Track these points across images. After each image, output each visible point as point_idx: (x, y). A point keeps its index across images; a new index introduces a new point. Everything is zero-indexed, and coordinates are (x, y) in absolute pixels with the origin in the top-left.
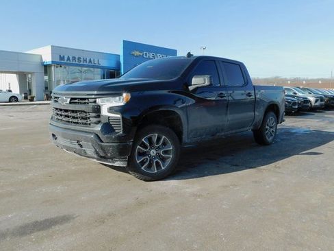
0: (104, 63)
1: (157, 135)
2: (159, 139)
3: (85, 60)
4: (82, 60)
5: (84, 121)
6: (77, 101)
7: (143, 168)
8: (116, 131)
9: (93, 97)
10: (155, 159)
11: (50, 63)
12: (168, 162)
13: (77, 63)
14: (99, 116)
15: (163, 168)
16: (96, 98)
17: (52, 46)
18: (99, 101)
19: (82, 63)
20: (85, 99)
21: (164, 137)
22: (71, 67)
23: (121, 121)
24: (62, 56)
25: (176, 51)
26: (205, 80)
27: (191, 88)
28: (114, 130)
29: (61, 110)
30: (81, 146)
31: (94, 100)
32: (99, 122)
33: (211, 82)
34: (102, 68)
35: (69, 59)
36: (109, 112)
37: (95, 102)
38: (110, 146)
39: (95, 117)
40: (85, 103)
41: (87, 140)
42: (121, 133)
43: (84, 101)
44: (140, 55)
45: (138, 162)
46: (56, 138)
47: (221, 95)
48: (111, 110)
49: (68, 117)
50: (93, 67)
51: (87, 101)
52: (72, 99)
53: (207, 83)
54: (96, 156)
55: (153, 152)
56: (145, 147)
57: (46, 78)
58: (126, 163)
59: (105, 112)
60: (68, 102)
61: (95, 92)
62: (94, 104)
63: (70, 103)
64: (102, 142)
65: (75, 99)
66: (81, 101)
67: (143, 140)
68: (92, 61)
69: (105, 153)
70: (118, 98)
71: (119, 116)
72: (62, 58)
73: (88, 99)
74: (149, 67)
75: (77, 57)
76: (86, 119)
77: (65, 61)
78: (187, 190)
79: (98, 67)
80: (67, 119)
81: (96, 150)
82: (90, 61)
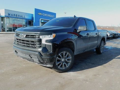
0: (27, 17)
1: (65, 52)
2: (66, 54)
3: (19, 16)
5: (33, 46)
6: (30, 36)
7: (59, 67)
8: (49, 51)
9: (38, 35)
10: (64, 63)
11: (4, 16)
12: (69, 64)
13: (15, 17)
14: (41, 44)
15: (67, 67)
16: (39, 36)
17: (5, 9)
18: (41, 37)
19: (17, 17)
20: (34, 36)
21: (68, 53)
22: (13, 18)
23: (52, 46)
24: (9, 14)
25: (56, 14)
26: (84, 28)
27: (78, 31)
28: (48, 50)
29: (20, 40)
30: (31, 58)
31: (38, 36)
32: (41, 47)
33: (87, 29)
34: (26, 19)
35: (12, 15)
36: (46, 42)
37: (39, 37)
38: (46, 58)
39: (39, 44)
40: (34, 38)
41: (35, 55)
42: (51, 52)
43: (33, 37)
44: (41, 15)
45: (57, 64)
46: (17, 53)
47: (88, 34)
48: (47, 41)
49: (24, 43)
50: (22, 19)
51: (35, 37)
52: (27, 35)
53: (85, 29)
54: (39, 62)
55: (63, 60)
56: (60, 57)
58: (53, 65)
59: (43, 42)
60: (25, 37)
61: (39, 33)
62: (38, 38)
63: (26, 37)
64: (43, 56)
65: (29, 35)
66: (32, 37)
67: (59, 55)
68: (22, 16)
69: (44, 61)
70: (49, 36)
71: (51, 44)
72: (9, 15)
73: (35, 36)
74: (57, 21)
75: (15, 14)
76: (34, 45)
77: (11, 16)
78: (80, 77)
79: (24, 19)
80: (23, 44)
81: (39, 60)
82: (21, 16)
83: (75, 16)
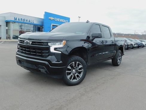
0: (36, 22)
4: (25, 20)
6: (36, 43)
11: (10, 21)
16: (48, 43)
25: (70, 18)
43: (41, 44)
44: (53, 20)
50: (30, 24)
52: (33, 42)
57: (7, 28)
72: (15, 19)
75: (23, 19)
77: (17, 21)
79: (33, 24)
82: (29, 21)
83: (88, 21)
